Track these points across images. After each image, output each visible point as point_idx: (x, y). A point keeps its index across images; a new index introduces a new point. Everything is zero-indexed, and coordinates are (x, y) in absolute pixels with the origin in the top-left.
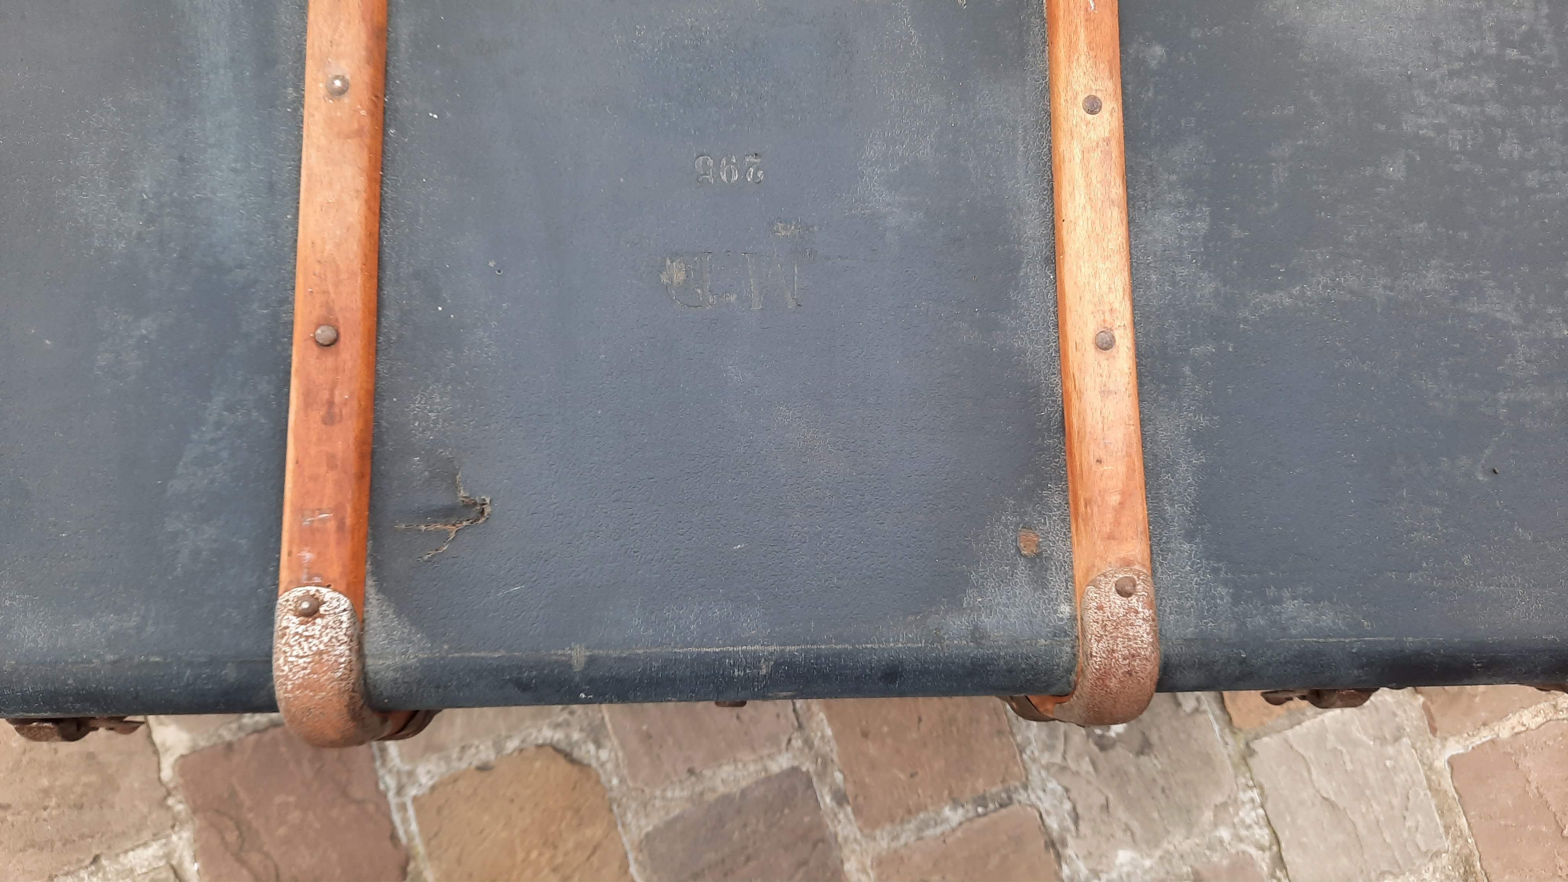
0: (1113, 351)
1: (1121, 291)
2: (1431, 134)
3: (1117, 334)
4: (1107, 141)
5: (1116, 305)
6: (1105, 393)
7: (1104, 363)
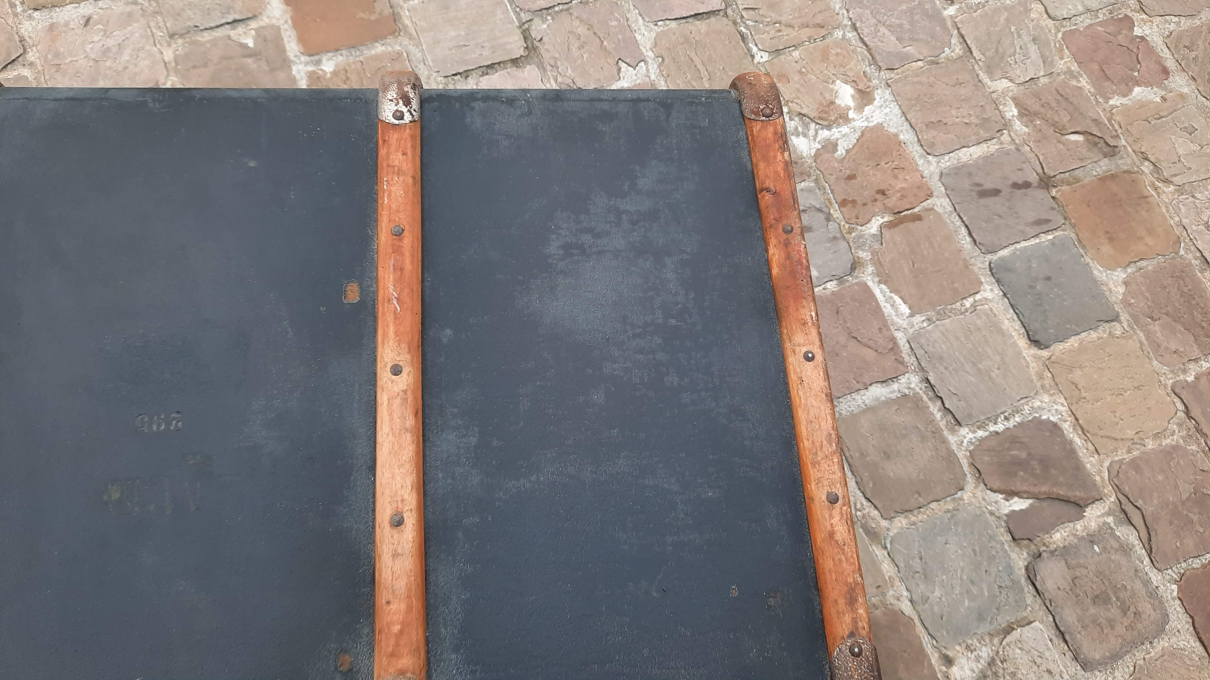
0: (403, 526)
1: (410, 488)
2: (622, 374)
3: (405, 516)
4: (405, 392)
5: (406, 496)
6: (395, 555)
7: (396, 536)
